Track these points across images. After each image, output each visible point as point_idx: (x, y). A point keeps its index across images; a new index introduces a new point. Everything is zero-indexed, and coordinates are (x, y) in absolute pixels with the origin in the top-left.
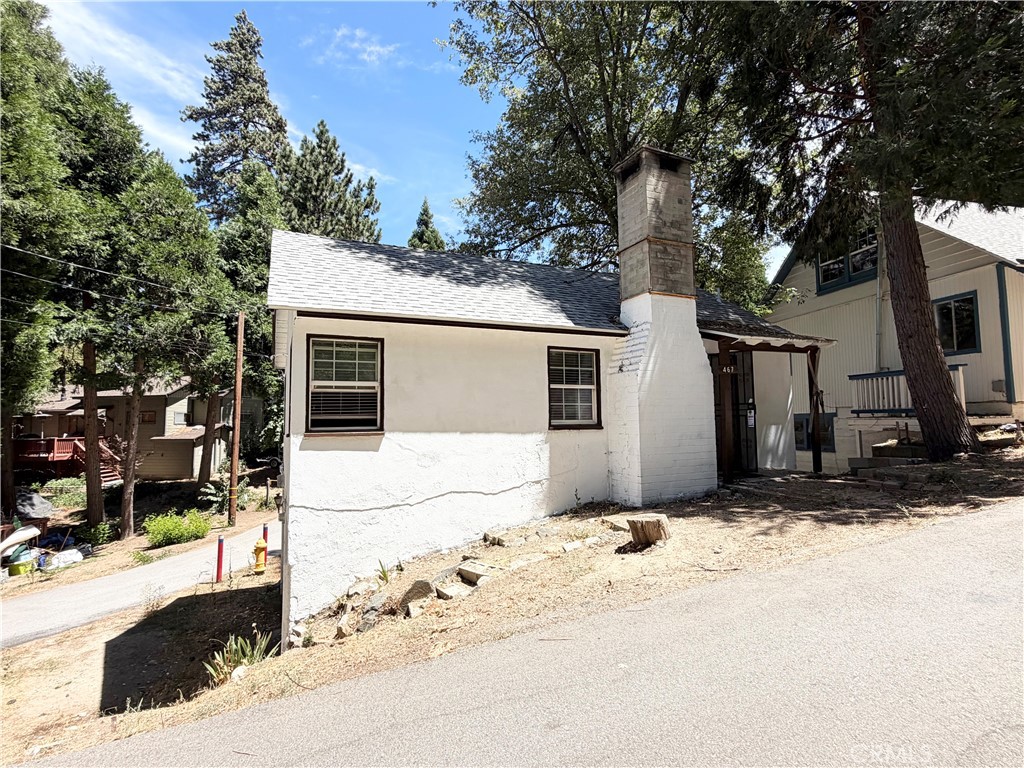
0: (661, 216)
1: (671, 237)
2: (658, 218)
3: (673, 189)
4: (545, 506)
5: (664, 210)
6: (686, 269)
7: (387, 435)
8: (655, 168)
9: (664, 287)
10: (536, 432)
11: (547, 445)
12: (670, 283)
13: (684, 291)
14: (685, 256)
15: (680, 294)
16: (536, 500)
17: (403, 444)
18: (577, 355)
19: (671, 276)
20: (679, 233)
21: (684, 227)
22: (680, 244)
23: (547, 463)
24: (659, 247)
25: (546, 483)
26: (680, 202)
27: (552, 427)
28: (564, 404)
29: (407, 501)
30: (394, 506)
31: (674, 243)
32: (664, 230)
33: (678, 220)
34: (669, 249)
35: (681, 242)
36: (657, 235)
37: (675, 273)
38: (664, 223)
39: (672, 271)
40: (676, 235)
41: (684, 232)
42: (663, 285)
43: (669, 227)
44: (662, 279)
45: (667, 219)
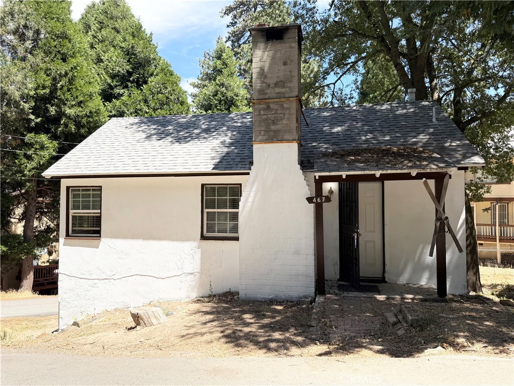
0: (266, 81)
1: (274, 95)
2: (263, 82)
3: (278, 55)
4: (197, 290)
5: (269, 75)
6: (288, 119)
7: (102, 239)
8: (261, 42)
9: (265, 138)
10: (192, 240)
11: (200, 250)
12: (271, 133)
13: (286, 137)
14: (289, 109)
15: (282, 141)
16: (191, 285)
17: (110, 245)
18: (227, 187)
19: (273, 127)
20: (283, 90)
21: (289, 85)
22: (283, 100)
23: (199, 262)
24: (262, 106)
25: (198, 276)
26: (285, 64)
27: (203, 237)
28: (216, 222)
29: (113, 277)
30: (106, 279)
31: (277, 100)
32: (268, 91)
33: (283, 79)
34: (272, 106)
35: (284, 97)
36: (261, 97)
37: (277, 124)
38: (269, 86)
39: (274, 123)
40: (280, 93)
41: (287, 89)
42: (265, 135)
43: (273, 87)
44: (264, 131)
45: (272, 82)
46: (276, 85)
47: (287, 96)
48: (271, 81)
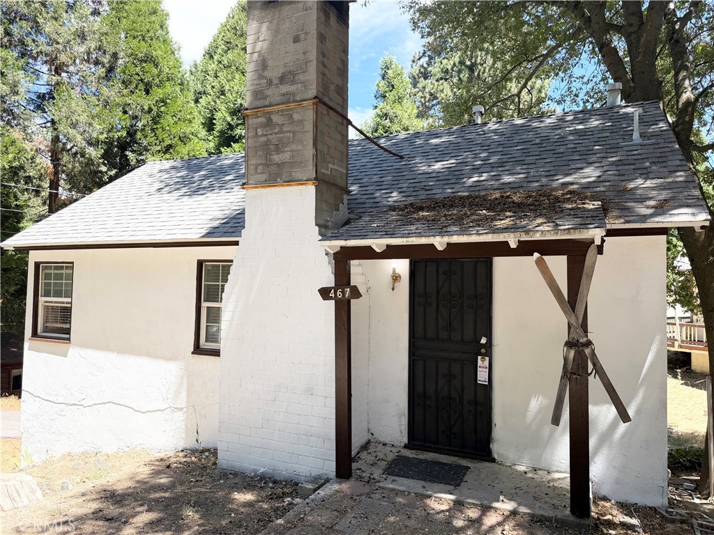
0: (266, 74)
1: (277, 99)
2: (262, 77)
5: (271, 63)
9: (264, 177)
13: (297, 176)
14: (301, 122)
15: (290, 181)
19: (276, 158)
20: (293, 88)
21: (302, 77)
22: (292, 105)
24: (260, 120)
26: (296, 40)
29: (82, 403)
30: (74, 404)
31: (282, 107)
32: (269, 92)
35: (294, 101)
36: (259, 103)
37: (282, 152)
38: (270, 83)
39: (278, 150)
40: (288, 93)
41: (299, 85)
42: (263, 173)
43: (277, 84)
44: (263, 164)
45: (274, 75)
46: (282, 80)
47: (298, 98)
48: (274, 73)
